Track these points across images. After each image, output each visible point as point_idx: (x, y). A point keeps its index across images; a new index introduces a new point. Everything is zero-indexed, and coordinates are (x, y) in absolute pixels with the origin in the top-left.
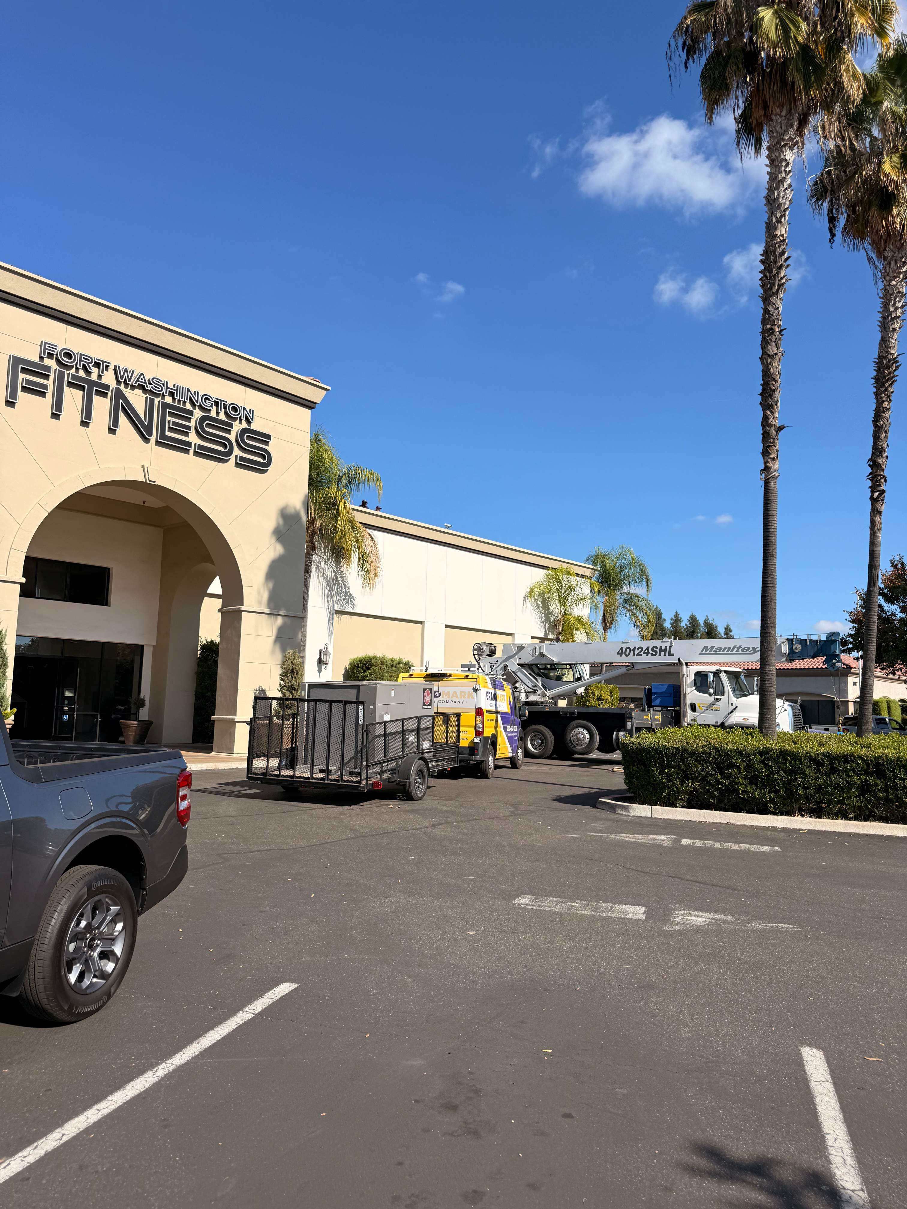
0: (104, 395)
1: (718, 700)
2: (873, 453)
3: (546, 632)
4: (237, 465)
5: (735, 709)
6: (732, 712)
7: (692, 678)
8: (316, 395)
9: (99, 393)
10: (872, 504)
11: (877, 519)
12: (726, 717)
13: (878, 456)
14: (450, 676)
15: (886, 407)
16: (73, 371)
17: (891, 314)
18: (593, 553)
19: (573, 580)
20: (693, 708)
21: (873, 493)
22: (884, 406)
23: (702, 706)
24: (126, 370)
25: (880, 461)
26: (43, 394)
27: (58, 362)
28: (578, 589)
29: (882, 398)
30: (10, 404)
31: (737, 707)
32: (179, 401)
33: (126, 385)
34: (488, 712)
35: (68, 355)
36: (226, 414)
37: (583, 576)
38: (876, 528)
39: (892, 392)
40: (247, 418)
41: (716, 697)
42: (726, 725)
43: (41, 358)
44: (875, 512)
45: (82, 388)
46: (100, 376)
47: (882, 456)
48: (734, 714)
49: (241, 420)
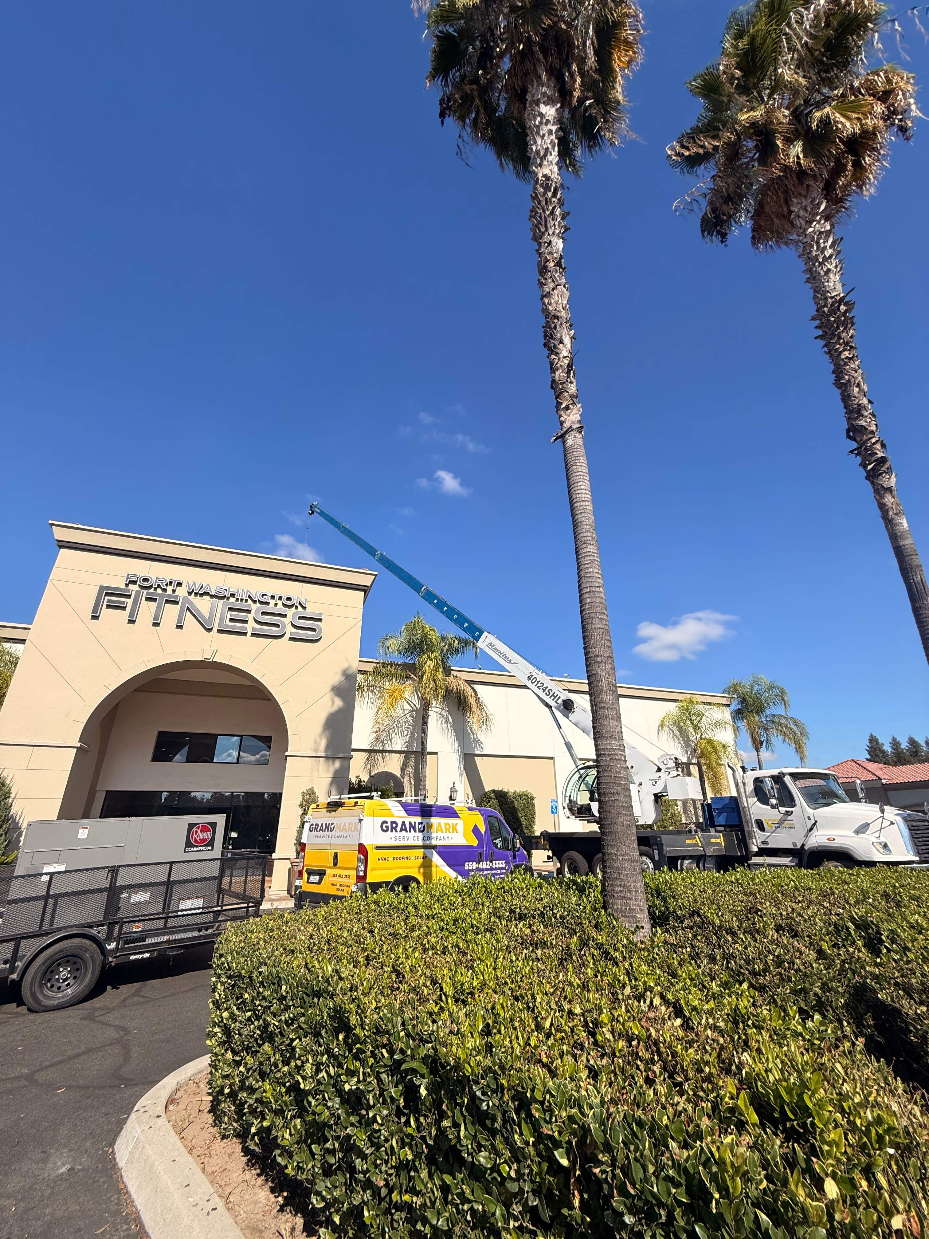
0: (177, 603)
1: (788, 813)
2: (849, 419)
3: (688, 758)
4: (291, 639)
5: (815, 824)
6: (811, 829)
7: (750, 787)
8: (367, 581)
9: (167, 602)
10: (873, 483)
11: (889, 500)
12: (806, 836)
13: (856, 418)
14: (344, 803)
15: (847, 358)
16: (152, 590)
17: (817, 260)
18: (730, 685)
19: (701, 708)
20: (761, 825)
21: (865, 467)
22: (843, 357)
23: (770, 823)
24: (194, 584)
25: (863, 423)
26: (124, 608)
27: (140, 586)
28: (707, 715)
29: (837, 350)
30: (95, 618)
31: (816, 822)
32: (242, 600)
33: (196, 594)
34: (378, 848)
35: (146, 580)
36: (283, 604)
37: (709, 704)
38: (891, 513)
39: (851, 337)
40: (300, 603)
41: (783, 809)
42: (806, 848)
43: (127, 585)
44: (880, 491)
45: (154, 600)
46: (174, 591)
47: (862, 416)
48: (815, 832)
49: (297, 607)
